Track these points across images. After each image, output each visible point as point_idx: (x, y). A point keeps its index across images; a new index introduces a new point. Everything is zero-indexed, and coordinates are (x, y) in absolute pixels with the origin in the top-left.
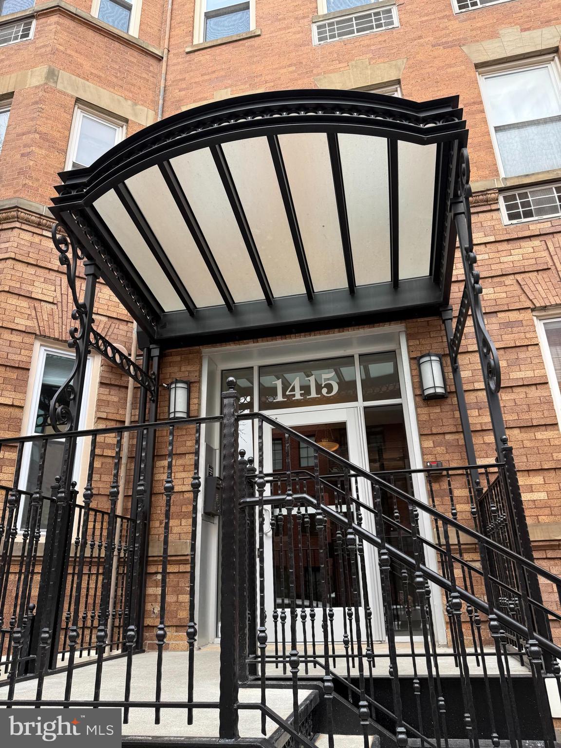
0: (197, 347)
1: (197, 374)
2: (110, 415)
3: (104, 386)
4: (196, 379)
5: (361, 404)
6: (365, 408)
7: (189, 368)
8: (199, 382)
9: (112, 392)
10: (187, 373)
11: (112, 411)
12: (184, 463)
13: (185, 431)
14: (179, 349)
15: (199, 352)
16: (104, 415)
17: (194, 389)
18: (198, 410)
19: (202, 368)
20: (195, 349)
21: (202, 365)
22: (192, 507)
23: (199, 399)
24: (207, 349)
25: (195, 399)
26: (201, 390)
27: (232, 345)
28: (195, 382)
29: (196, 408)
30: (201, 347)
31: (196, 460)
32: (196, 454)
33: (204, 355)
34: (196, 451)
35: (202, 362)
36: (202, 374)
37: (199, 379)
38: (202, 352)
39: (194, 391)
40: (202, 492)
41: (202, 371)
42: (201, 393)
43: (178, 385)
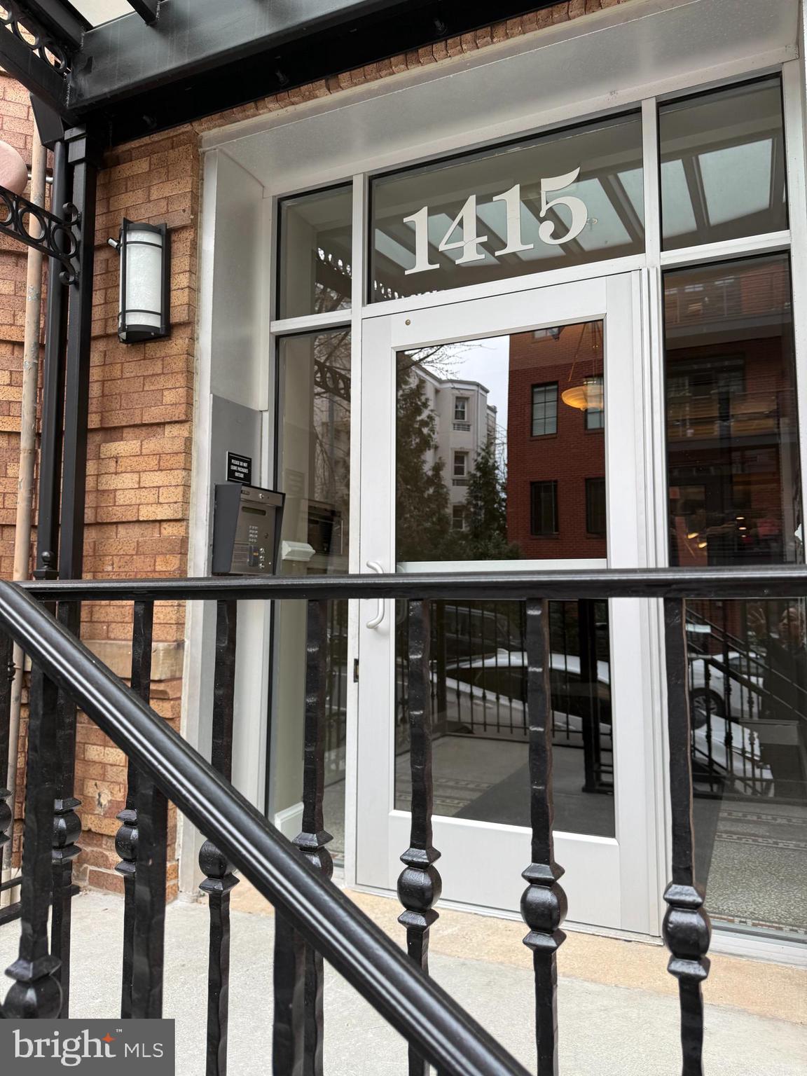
0: (186, 128)
1: (186, 203)
4: (184, 219)
5: (655, 258)
6: (667, 271)
7: (168, 190)
8: (195, 225)
10: (163, 203)
12: (159, 449)
13: (159, 363)
14: (146, 140)
15: (195, 142)
17: (181, 247)
18: (189, 305)
19: (202, 188)
20: (183, 133)
21: (203, 180)
22: (178, 562)
23: (193, 275)
24: (212, 132)
25: (181, 275)
26: (199, 250)
27: (271, 106)
28: (184, 228)
29: (186, 300)
30: (196, 126)
31: (184, 439)
32: (187, 425)
33: (208, 149)
34: (183, 418)
35: (203, 170)
36: (204, 204)
37: (192, 217)
38: (203, 141)
39: (181, 254)
40: (205, 522)
41: (202, 196)
42: (200, 258)
43: (132, 237)
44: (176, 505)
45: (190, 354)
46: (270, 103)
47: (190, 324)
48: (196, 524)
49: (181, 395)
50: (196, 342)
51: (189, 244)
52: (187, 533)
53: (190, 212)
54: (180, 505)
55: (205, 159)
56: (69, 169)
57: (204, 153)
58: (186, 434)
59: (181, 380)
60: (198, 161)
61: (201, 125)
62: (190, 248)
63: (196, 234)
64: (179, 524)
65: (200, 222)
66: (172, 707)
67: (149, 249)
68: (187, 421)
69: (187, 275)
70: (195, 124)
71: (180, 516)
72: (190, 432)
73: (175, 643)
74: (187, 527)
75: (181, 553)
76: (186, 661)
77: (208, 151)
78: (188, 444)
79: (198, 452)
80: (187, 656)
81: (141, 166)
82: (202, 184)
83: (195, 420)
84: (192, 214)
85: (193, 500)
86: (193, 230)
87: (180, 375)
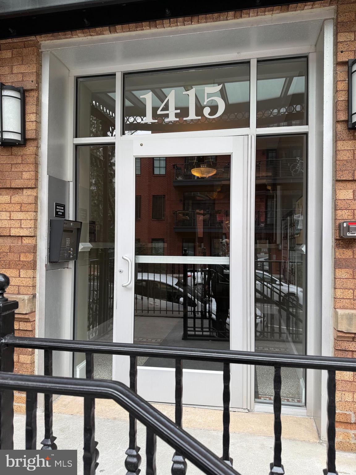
0: (33, 38)
1: (34, 78)
4: (32, 86)
5: (253, 130)
6: (258, 136)
7: (23, 69)
8: (38, 89)
10: (20, 76)
12: (20, 201)
13: (20, 158)
15: (37, 46)
17: (31, 100)
18: (36, 130)
19: (41, 70)
20: (31, 40)
21: (41, 66)
22: (32, 257)
23: (38, 115)
24: (46, 42)
25: (31, 115)
26: (40, 102)
27: (80, 35)
28: (32, 90)
29: (34, 127)
31: (34, 197)
32: (35, 190)
33: (44, 50)
34: (34, 186)
35: (41, 61)
36: (42, 79)
37: (37, 85)
38: (41, 46)
39: (31, 104)
40: (45, 237)
41: (41, 74)
42: (41, 106)
43: (5, 93)
44: (30, 229)
45: (37, 155)
46: (79, 33)
47: (36, 139)
48: (40, 238)
49: (32, 175)
50: (39, 149)
51: (35, 99)
52: (36, 242)
53: (35, 83)
54: (33, 229)
55: (42, 55)
57: (42, 52)
58: (35, 194)
59: (32, 167)
60: (39, 56)
61: (41, 38)
62: (36, 101)
63: (39, 94)
64: (32, 238)
65: (40, 88)
66: (32, 325)
67: (14, 100)
68: (36, 188)
69: (35, 115)
70: (38, 37)
71: (33, 235)
72: (37, 193)
73: (32, 296)
74: (36, 240)
75: (34, 253)
76: (37, 303)
77: (44, 51)
78: (36, 199)
79: (41, 202)
80: (37, 301)
82: (41, 68)
83: (39, 187)
84: (37, 84)
85: (39, 226)
86: (37, 92)
87: (32, 165)
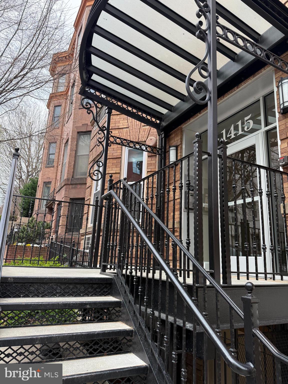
0: (180, 127)
2: (152, 169)
3: (150, 157)
5: (263, 130)
7: (177, 139)
8: (181, 144)
9: (153, 159)
10: (176, 141)
11: (153, 167)
14: (174, 130)
15: (181, 129)
16: (150, 170)
17: (179, 148)
19: (182, 137)
21: (183, 135)
24: (184, 126)
26: (182, 148)
28: (180, 145)
30: (181, 126)
34: (179, 179)
36: (183, 140)
38: (183, 128)
40: (183, 198)
43: (171, 148)
46: (191, 119)
56: (162, 139)
57: (183, 130)
60: (182, 132)
64: (179, 199)
66: (178, 233)
67: (173, 150)
81: (173, 135)
